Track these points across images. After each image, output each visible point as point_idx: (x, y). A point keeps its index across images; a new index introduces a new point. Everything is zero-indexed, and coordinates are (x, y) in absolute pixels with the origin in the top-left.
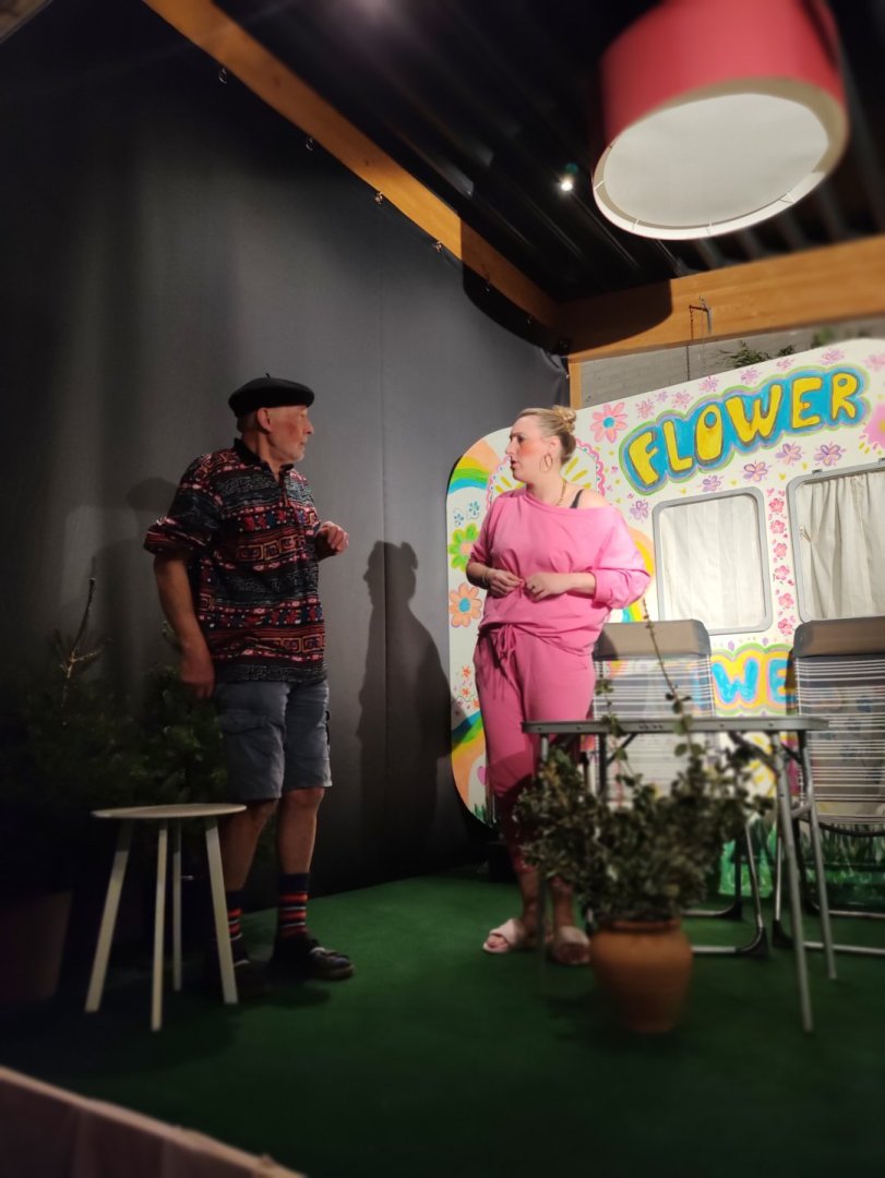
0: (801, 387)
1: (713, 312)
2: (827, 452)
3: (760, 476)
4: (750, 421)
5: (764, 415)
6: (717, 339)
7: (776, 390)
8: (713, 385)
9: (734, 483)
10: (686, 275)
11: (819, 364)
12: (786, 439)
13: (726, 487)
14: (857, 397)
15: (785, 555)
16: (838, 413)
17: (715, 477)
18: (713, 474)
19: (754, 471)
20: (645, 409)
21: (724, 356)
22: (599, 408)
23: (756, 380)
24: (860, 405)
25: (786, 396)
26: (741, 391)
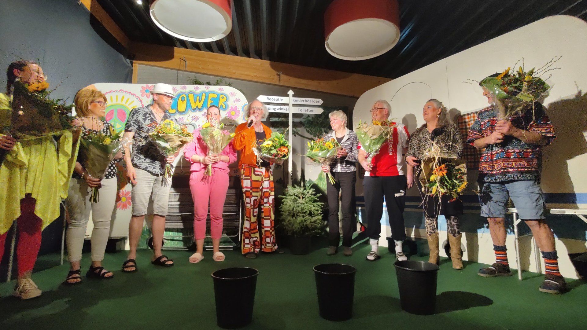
0: (211, 96)
1: (187, 63)
3: (197, 120)
4: (195, 102)
5: (200, 102)
6: (188, 71)
7: (204, 95)
8: (185, 88)
9: (188, 120)
10: (180, 47)
11: (217, 91)
13: (186, 121)
14: (226, 102)
17: (183, 118)
18: (182, 116)
19: (195, 118)
21: (189, 79)
22: (144, 85)
23: (199, 90)
24: (226, 105)
25: (207, 97)
26: (194, 92)
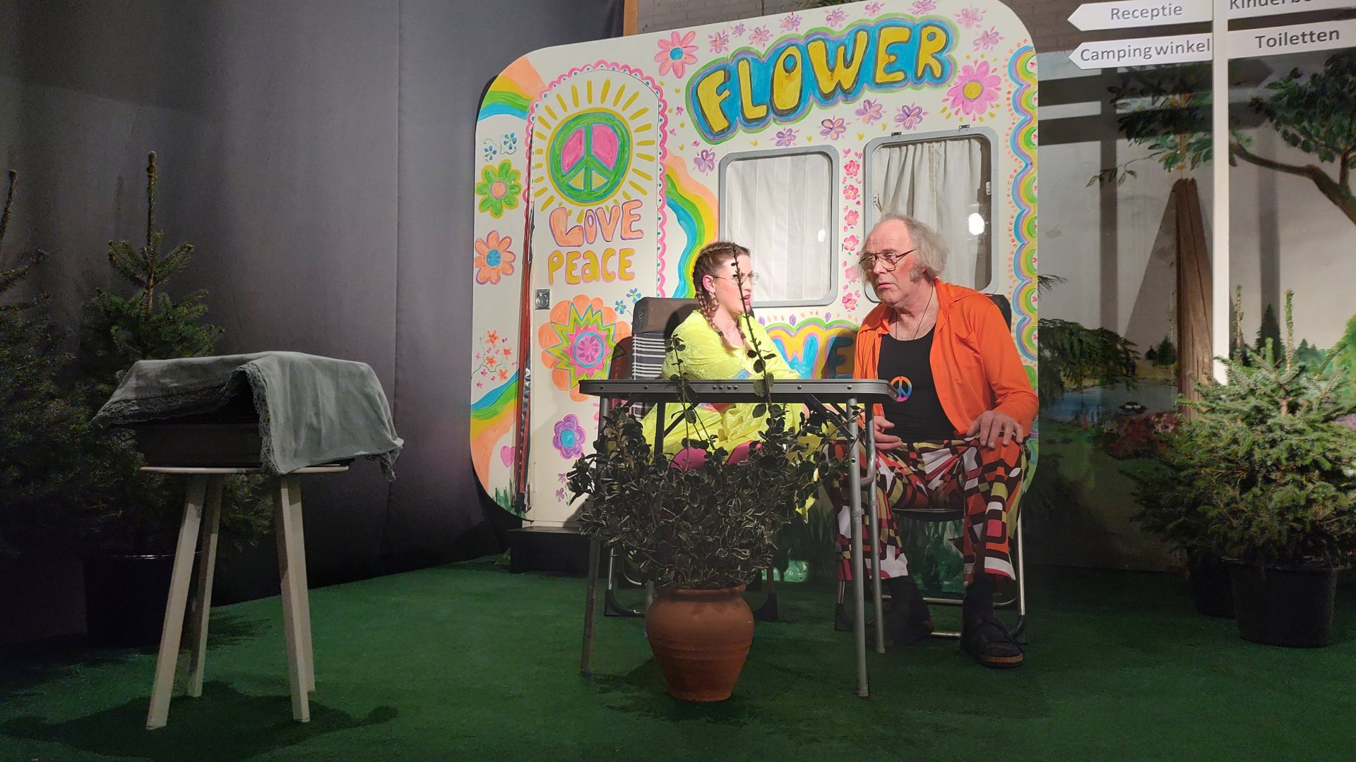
0: (888, 36)
2: (909, 114)
3: (838, 133)
4: (832, 70)
5: (847, 65)
7: (862, 36)
8: (795, 23)
9: (810, 139)
11: (910, 13)
12: (868, 94)
13: (800, 143)
14: (945, 54)
15: (855, 224)
16: (923, 71)
17: (790, 130)
18: (788, 126)
19: (832, 127)
20: (719, 42)
22: (666, 35)
23: (842, 22)
24: (947, 64)
25: (872, 43)
26: (825, 34)
